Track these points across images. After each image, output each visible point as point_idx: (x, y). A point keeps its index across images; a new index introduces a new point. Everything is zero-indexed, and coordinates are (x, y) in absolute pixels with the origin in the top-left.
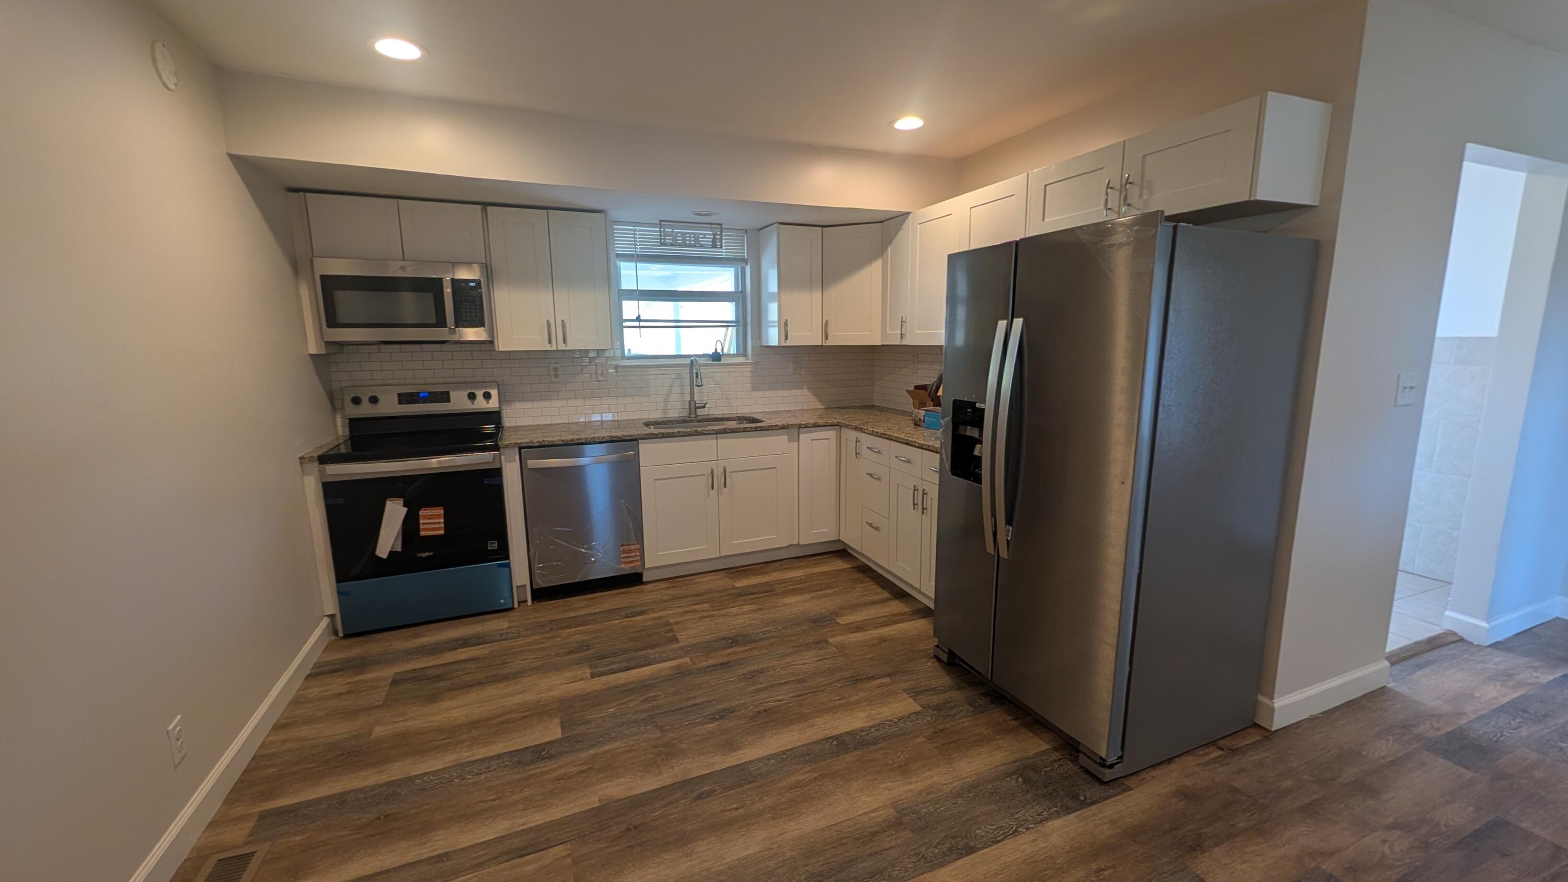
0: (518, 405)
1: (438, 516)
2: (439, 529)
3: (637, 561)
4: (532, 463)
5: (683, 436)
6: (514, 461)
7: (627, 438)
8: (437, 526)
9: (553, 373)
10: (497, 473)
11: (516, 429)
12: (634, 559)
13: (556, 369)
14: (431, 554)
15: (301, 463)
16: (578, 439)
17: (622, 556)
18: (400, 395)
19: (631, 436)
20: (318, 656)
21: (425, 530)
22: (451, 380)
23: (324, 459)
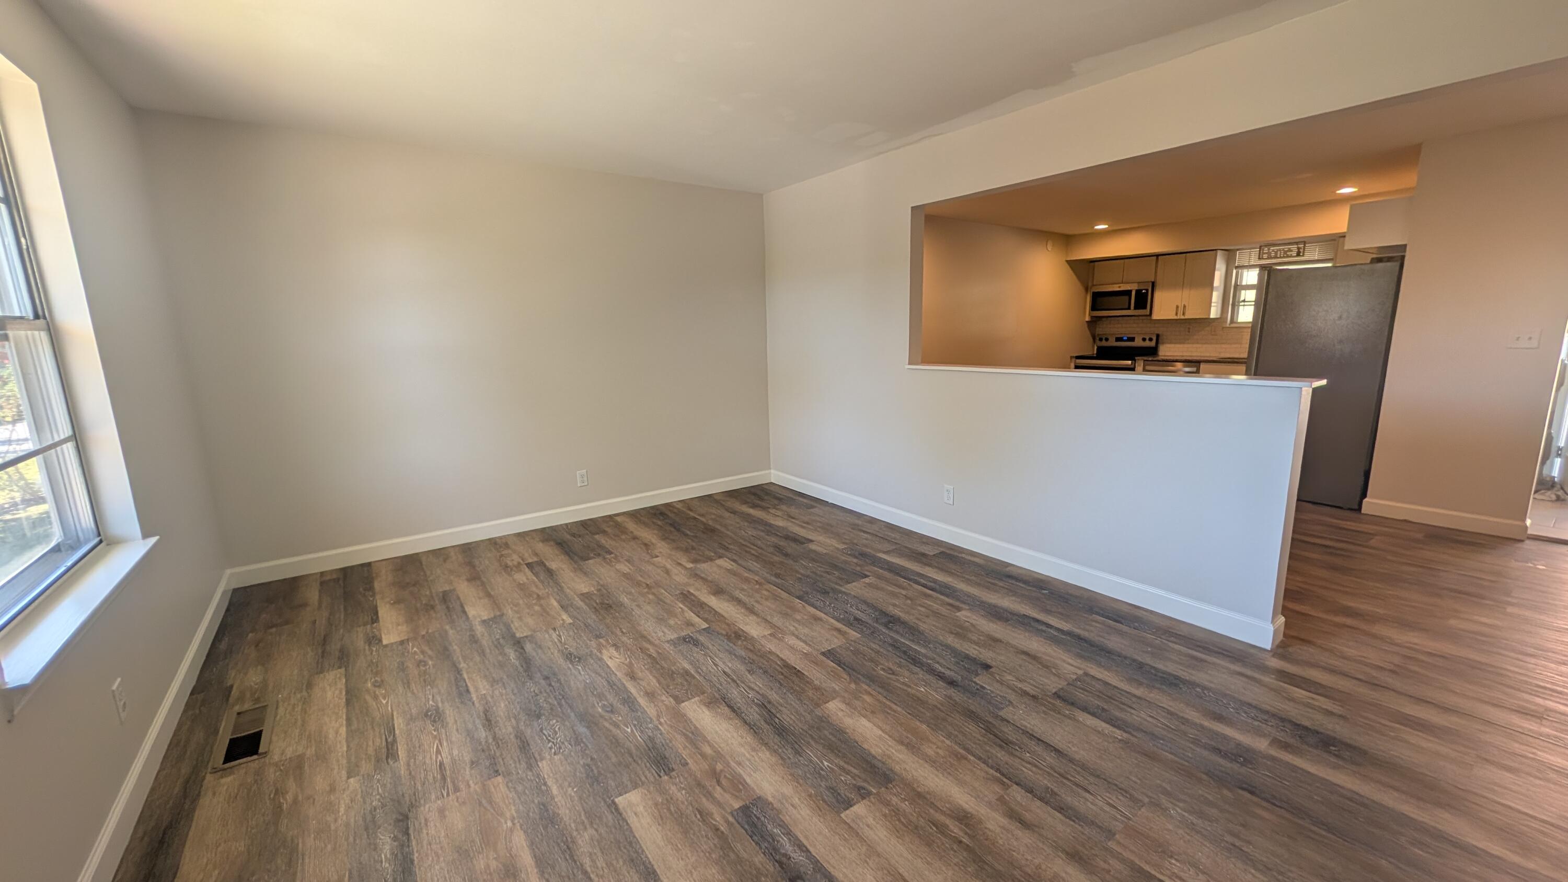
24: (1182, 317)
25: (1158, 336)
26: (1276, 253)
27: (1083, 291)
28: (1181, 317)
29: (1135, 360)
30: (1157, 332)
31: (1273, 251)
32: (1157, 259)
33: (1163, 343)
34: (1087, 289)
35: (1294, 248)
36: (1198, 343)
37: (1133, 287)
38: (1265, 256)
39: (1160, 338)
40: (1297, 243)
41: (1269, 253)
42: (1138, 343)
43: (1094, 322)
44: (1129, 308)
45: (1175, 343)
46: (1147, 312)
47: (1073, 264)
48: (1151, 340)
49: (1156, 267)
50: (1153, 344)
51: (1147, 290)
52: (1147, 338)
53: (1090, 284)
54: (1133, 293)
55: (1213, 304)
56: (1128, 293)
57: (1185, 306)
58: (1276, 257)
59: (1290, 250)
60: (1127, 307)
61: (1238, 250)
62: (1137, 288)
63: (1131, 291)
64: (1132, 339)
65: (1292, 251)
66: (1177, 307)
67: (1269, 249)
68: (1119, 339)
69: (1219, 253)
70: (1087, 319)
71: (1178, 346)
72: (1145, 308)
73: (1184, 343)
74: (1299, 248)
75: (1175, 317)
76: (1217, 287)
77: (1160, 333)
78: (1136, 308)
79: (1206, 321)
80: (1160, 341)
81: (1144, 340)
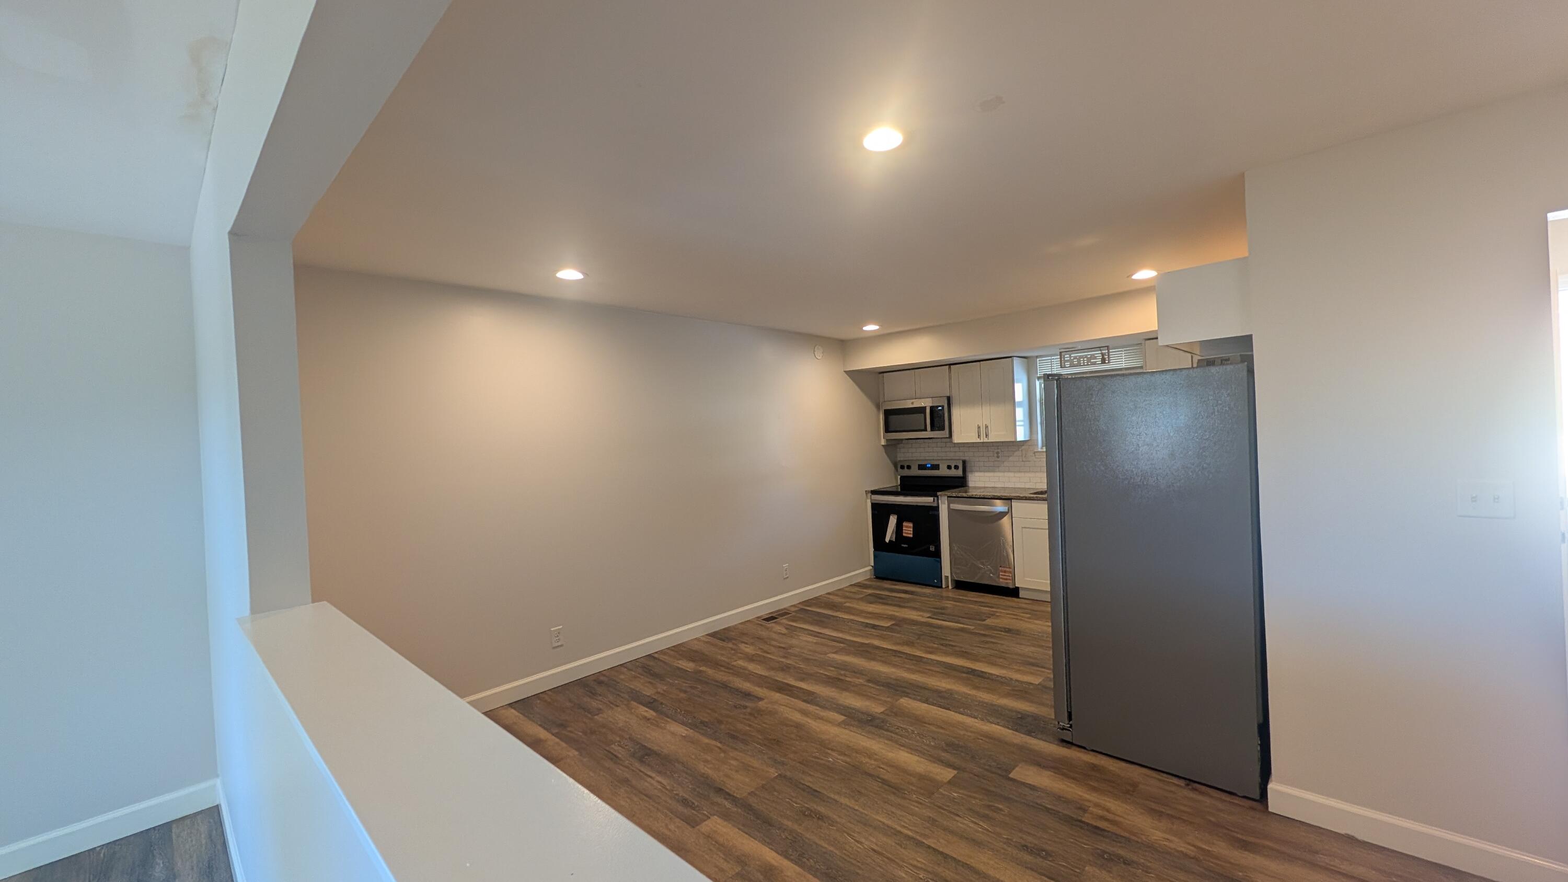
0: (977, 474)
1: (910, 527)
2: (910, 534)
3: (1009, 579)
4: (953, 506)
5: (1040, 500)
6: (945, 504)
7: (1003, 497)
8: (909, 532)
9: (996, 455)
10: (937, 509)
11: (975, 488)
12: (1008, 578)
13: (998, 453)
14: (907, 546)
15: (866, 494)
16: (975, 495)
17: (1001, 573)
18: (919, 465)
19: (1005, 496)
20: (862, 580)
21: (906, 533)
22: (944, 458)
23: (874, 492)
24: (986, 440)
25: (964, 462)
26: (1079, 361)
27: (874, 409)
28: (983, 439)
29: (938, 497)
30: (964, 458)
31: (1075, 358)
32: (950, 368)
33: (972, 471)
34: (878, 407)
35: (1098, 354)
36: (1009, 471)
37: (927, 403)
38: (1067, 364)
39: (968, 465)
40: (1100, 348)
41: (1071, 361)
42: (943, 472)
43: (891, 447)
44: (925, 430)
45: (984, 471)
46: (945, 433)
47: (855, 376)
48: (956, 467)
49: (950, 378)
50: (959, 473)
51: (943, 407)
52: (953, 467)
53: (881, 400)
54: (928, 411)
55: (1017, 423)
56: (922, 410)
57: (987, 427)
58: (1079, 365)
59: (1093, 357)
60: (923, 428)
61: (1037, 357)
62: (931, 405)
63: (925, 408)
64: (936, 467)
65: (1095, 358)
66: (979, 427)
67: (1070, 357)
68: (922, 467)
69: (1016, 361)
70: (883, 442)
71: (987, 474)
72: (943, 429)
73: (994, 471)
74: (1103, 355)
75: (978, 440)
76: (1019, 402)
77: (966, 458)
78: (932, 429)
79: (1015, 445)
80: (968, 469)
81: (949, 467)
